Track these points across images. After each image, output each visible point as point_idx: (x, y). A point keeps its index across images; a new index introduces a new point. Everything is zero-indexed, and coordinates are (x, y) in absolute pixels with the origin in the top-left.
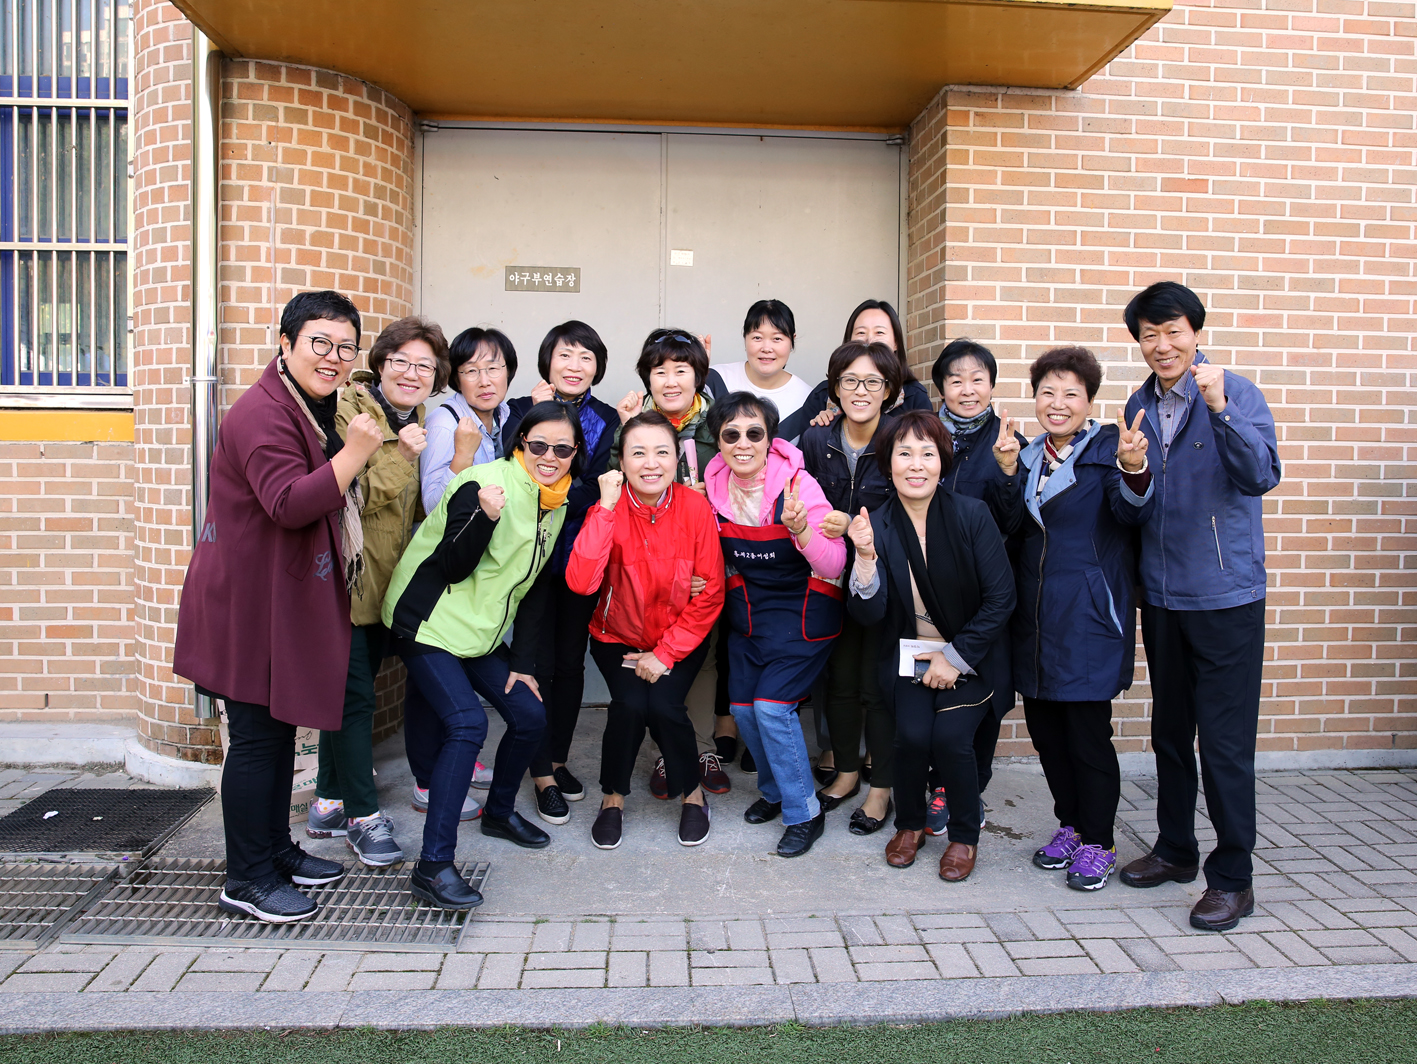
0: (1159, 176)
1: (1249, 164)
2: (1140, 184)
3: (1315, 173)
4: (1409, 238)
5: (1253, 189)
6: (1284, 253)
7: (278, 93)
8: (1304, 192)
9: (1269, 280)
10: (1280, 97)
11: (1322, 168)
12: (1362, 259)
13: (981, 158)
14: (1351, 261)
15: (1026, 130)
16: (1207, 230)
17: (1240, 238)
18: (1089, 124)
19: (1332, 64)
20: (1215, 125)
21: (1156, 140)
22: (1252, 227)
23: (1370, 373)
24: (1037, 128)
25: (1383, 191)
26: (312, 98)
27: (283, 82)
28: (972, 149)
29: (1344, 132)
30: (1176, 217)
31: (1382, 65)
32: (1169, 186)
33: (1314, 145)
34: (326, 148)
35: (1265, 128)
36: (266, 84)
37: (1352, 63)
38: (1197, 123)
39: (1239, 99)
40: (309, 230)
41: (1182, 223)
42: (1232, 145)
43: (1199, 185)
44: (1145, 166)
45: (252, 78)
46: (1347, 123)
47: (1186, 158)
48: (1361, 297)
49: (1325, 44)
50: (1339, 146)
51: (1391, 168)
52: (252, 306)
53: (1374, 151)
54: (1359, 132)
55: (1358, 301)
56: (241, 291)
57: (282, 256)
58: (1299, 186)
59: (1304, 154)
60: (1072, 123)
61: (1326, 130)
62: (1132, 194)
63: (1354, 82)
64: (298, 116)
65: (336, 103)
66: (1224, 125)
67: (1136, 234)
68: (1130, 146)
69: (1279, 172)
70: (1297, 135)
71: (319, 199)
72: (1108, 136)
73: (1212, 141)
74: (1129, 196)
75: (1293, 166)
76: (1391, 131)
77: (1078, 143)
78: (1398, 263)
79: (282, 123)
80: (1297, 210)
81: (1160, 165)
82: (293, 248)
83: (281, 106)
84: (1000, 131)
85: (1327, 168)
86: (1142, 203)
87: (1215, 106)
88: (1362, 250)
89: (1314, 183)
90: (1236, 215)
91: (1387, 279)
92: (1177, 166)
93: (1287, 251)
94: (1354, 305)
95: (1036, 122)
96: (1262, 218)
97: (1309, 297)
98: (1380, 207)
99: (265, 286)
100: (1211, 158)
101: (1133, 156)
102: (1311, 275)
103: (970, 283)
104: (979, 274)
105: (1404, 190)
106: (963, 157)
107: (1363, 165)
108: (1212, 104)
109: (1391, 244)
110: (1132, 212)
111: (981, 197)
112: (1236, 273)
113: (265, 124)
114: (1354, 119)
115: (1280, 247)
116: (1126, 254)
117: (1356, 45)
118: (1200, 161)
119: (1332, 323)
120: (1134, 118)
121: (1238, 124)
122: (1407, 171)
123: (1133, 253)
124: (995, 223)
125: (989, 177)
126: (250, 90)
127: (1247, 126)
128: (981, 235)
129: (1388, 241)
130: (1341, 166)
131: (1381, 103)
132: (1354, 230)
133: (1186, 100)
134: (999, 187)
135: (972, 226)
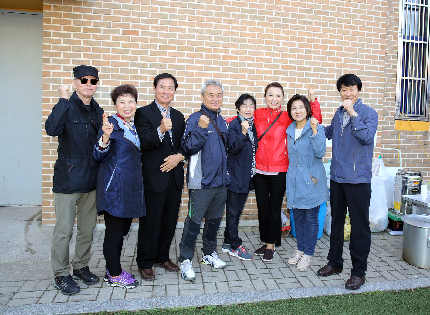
0: (121, 29)
1: (154, 26)
2: (114, 32)
3: (178, 30)
4: (211, 52)
5: (155, 34)
6: (166, 56)
8: (174, 36)
9: (161, 65)
10: (166, 4)
11: (180, 28)
12: (195, 59)
13: (55, 21)
14: (190, 59)
15: (72, 12)
16: (138, 48)
17: (150, 51)
18: (95, 11)
20: (142, 12)
21: (120, 17)
22: (155, 47)
23: (197, 97)
24: (76, 12)
25: (202, 36)
28: (52, 18)
29: (188, 16)
30: (127, 43)
32: (124, 32)
33: (178, 20)
35: (160, 14)
38: (135, 12)
39: (151, 4)
41: (129, 45)
42: (148, 20)
43: (136, 33)
44: (116, 25)
46: (190, 13)
47: (131, 24)
48: (194, 72)
50: (187, 21)
51: (205, 29)
53: (199, 23)
54: (194, 17)
55: (193, 73)
58: (172, 34)
60: (89, 11)
61: (182, 15)
62: (111, 35)
66: (145, 13)
67: (112, 49)
68: (111, 19)
69: (165, 29)
70: (172, 17)
72: (102, 15)
73: (141, 18)
74: (110, 36)
75: (170, 27)
76: (205, 17)
77: (91, 17)
78: (207, 61)
80: (171, 42)
81: (121, 26)
84: (63, 12)
85: (182, 28)
86: (114, 38)
87: (142, 6)
88: (194, 56)
89: (177, 33)
90: (149, 43)
91: (204, 66)
92: (128, 26)
93: (167, 55)
94: (192, 74)
95: (76, 10)
96: (158, 44)
97: (175, 71)
98: (201, 42)
100: (140, 24)
101: (112, 22)
102: (176, 64)
103: (51, 64)
104: (55, 61)
105: (210, 36)
106: (49, 21)
107: (195, 28)
108: (141, 5)
109: (205, 54)
110: (111, 41)
111: (55, 35)
112: (149, 63)
114: (192, 12)
115: (165, 54)
116: (109, 55)
118: (136, 25)
119: (184, 80)
120: (112, 9)
121: (150, 12)
122: (211, 30)
123: (111, 55)
124: (61, 44)
125: (58, 28)
127: (153, 13)
128: (55, 48)
129: (204, 53)
130: (187, 27)
131: (202, 7)
132: (192, 49)
133: (132, 4)
134: (62, 31)
135: (52, 45)
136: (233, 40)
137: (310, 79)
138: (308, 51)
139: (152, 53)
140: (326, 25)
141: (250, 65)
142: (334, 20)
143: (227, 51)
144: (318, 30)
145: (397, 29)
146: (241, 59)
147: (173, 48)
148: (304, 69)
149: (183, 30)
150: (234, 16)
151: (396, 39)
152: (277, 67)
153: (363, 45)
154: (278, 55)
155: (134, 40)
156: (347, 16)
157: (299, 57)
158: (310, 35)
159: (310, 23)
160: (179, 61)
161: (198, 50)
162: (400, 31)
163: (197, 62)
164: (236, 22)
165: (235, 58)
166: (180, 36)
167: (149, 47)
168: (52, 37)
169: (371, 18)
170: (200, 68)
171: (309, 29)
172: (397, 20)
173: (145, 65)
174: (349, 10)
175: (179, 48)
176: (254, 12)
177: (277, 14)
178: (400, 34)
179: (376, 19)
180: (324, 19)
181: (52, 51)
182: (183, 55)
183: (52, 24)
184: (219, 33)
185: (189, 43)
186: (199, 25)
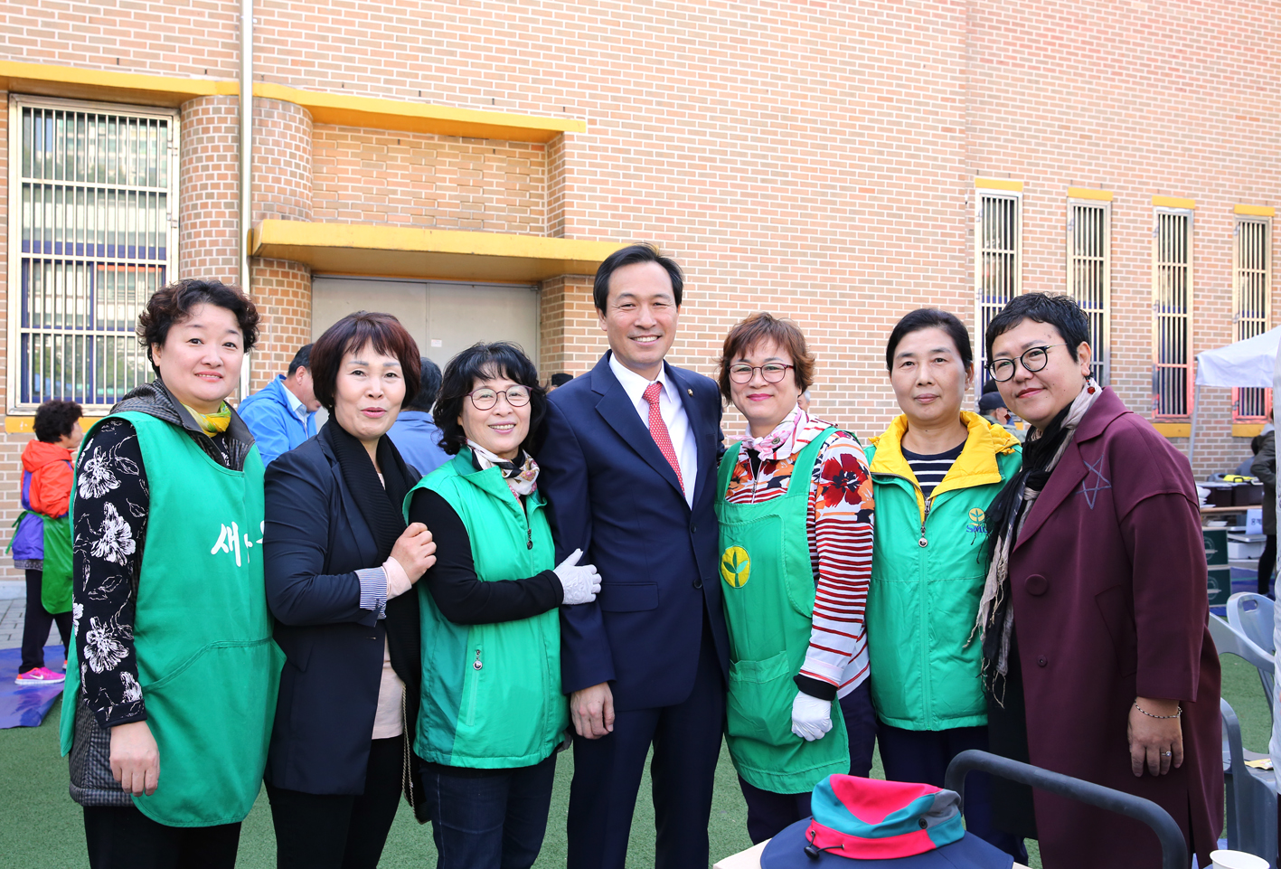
3: (718, 313)
5: (693, 320)
7: (274, 273)
8: (713, 321)
10: (704, 280)
19: (725, 265)
26: (285, 275)
27: (275, 268)
28: (575, 303)
31: (745, 266)
34: (291, 298)
36: (268, 269)
37: (733, 266)
40: (285, 335)
45: (262, 266)
49: (722, 257)
52: (262, 371)
56: (257, 364)
57: (274, 348)
59: (713, 304)
63: (734, 273)
64: (280, 283)
65: (295, 276)
69: (703, 312)
70: (711, 296)
71: (289, 321)
79: (275, 287)
80: (711, 329)
82: (279, 344)
83: (274, 279)
99: (267, 362)
103: (574, 361)
104: (578, 357)
106: (571, 306)
111: (579, 324)
113: (268, 287)
114: (734, 289)
115: (704, 345)
117: (734, 258)
125: (582, 315)
126: (261, 272)
128: (579, 340)
131: (745, 282)
134: (586, 319)
135: (575, 336)
138: (870, 335)
140: (890, 298)
142: (900, 291)
144: (882, 305)
145: (972, 289)
151: (972, 303)
152: (834, 357)
154: (835, 341)
156: (916, 285)
157: (860, 342)
158: (872, 312)
159: (872, 297)
162: (976, 291)
168: (575, 327)
169: (945, 286)
171: (870, 305)
172: (972, 275)
174: (918, 277)
176: (805, 286)
177: (833, 287)
178: (976, 296)
179: (952, 287)
180: (889, 291)
181: (575, 344)
183: (575, 310)
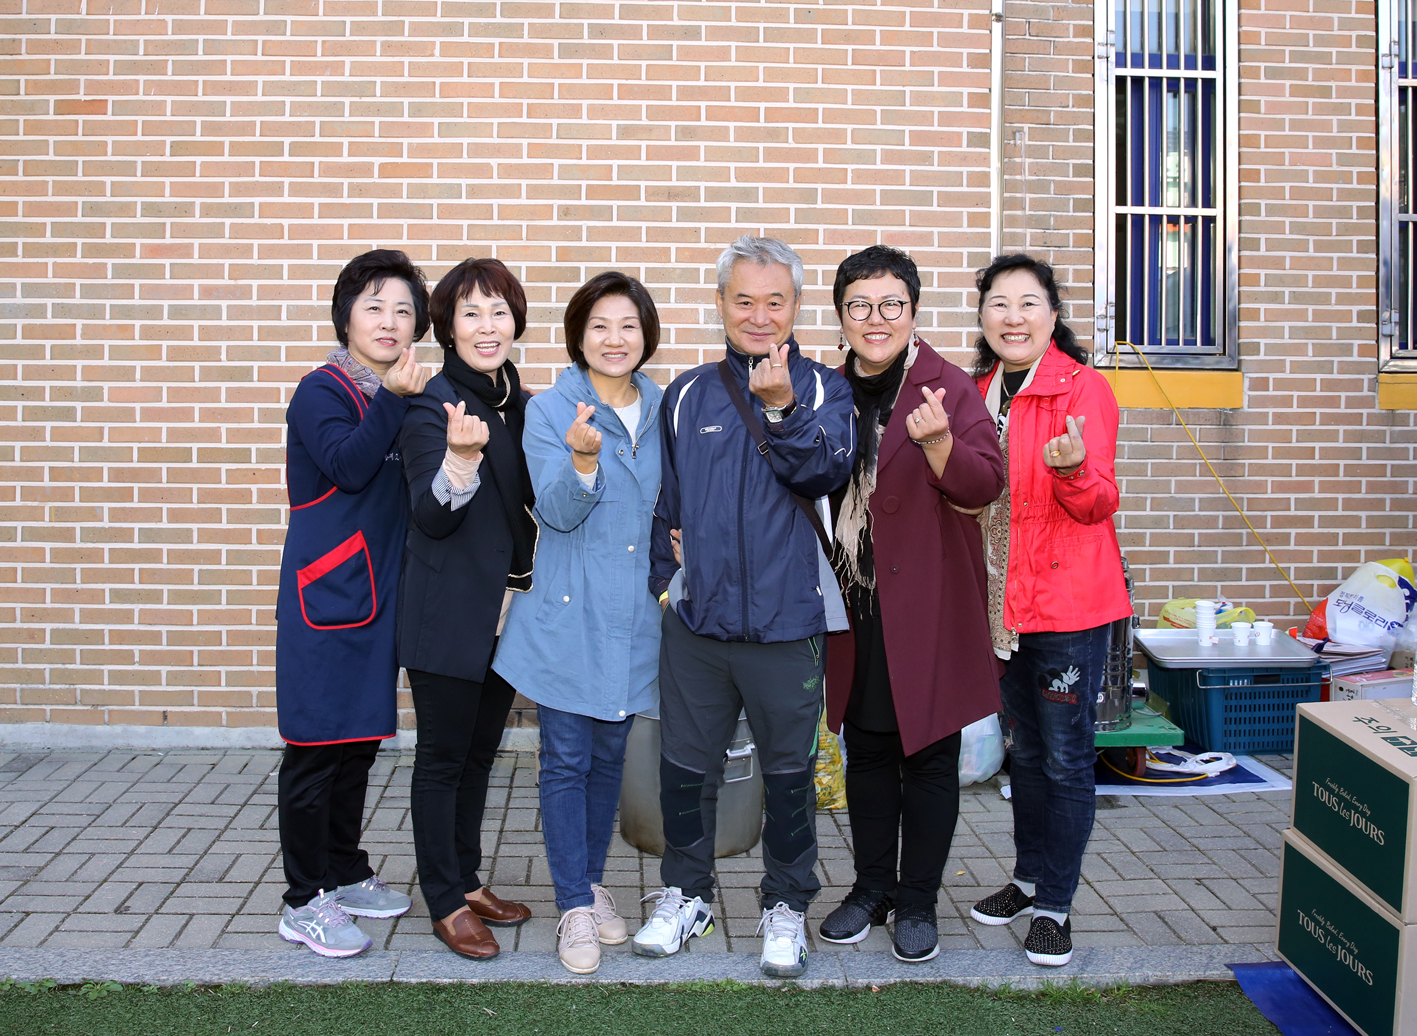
136: (416, 110)
137: (697, 231)
138: (686, 133)
139: (150, 169)
140: (751, 35)
141: (473, 191)
142: (780, 15)
143: (396, 150)
146: (444, 171)
147: (216, 149)
148: (672, 194)
149: (248, 88)
150: (416, 29)
151: (1087, 67)
152: (575, 192)
153: (900, 98)
154: (576, 151)
155: (91, 129)
157: (653, 153)
158: (693, 73)
159: (692, 33)
160: (237, 189)
161: (295, 149)
163: (295, 190)
164: (425, 49)
165: (424, 170)
166: (237, 108)
167: (139, 149)
170: (305, 211)
171: (685, 53)
173: (126, 209)
175: (236, 149)
176: (485, 10)
178: (1100, 50)
180: (744, 14)
182: (248, 169)
184: (367, 89)
185: (267, 129)
186: (298, 68)
